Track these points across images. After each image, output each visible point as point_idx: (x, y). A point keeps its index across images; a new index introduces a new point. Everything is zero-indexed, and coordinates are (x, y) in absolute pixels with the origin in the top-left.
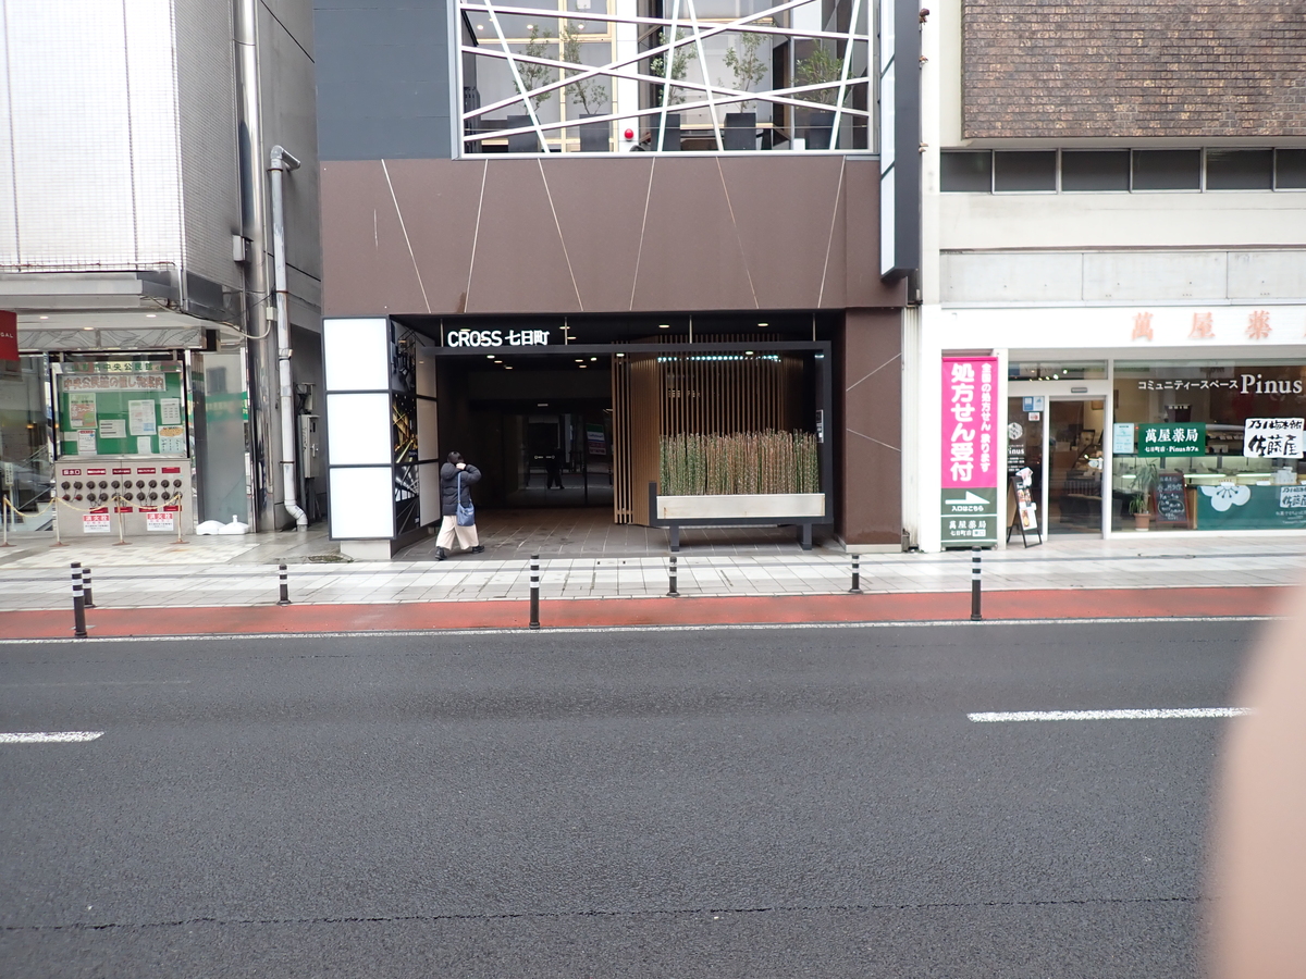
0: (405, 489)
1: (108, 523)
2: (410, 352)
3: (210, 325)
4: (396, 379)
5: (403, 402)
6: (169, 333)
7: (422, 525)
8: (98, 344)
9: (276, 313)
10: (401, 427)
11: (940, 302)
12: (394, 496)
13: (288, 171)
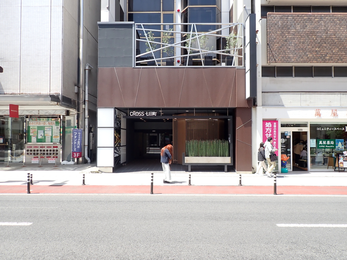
0: (117, 153)
1: (38, 161)
2: (120, 117)
3: (68, 109)
4: (116, 124)
5: (117, 130)
6: (57, 111)
7: (121, 163)
8: (39, 113)
9: (85, 106)
10: (117, 137)
11: (262, 106)
12: (114, 155)
13: (90, 70)
